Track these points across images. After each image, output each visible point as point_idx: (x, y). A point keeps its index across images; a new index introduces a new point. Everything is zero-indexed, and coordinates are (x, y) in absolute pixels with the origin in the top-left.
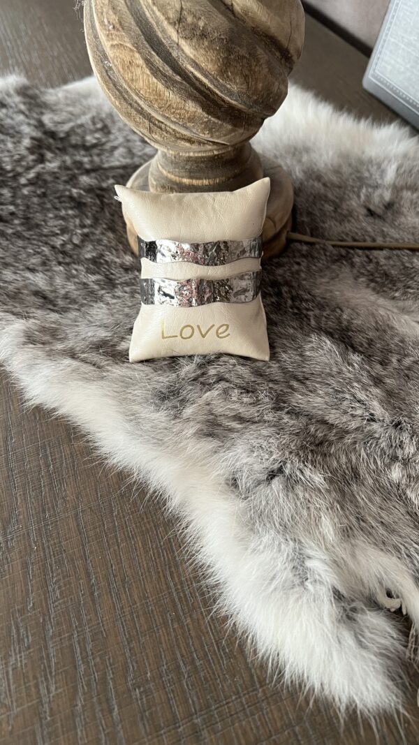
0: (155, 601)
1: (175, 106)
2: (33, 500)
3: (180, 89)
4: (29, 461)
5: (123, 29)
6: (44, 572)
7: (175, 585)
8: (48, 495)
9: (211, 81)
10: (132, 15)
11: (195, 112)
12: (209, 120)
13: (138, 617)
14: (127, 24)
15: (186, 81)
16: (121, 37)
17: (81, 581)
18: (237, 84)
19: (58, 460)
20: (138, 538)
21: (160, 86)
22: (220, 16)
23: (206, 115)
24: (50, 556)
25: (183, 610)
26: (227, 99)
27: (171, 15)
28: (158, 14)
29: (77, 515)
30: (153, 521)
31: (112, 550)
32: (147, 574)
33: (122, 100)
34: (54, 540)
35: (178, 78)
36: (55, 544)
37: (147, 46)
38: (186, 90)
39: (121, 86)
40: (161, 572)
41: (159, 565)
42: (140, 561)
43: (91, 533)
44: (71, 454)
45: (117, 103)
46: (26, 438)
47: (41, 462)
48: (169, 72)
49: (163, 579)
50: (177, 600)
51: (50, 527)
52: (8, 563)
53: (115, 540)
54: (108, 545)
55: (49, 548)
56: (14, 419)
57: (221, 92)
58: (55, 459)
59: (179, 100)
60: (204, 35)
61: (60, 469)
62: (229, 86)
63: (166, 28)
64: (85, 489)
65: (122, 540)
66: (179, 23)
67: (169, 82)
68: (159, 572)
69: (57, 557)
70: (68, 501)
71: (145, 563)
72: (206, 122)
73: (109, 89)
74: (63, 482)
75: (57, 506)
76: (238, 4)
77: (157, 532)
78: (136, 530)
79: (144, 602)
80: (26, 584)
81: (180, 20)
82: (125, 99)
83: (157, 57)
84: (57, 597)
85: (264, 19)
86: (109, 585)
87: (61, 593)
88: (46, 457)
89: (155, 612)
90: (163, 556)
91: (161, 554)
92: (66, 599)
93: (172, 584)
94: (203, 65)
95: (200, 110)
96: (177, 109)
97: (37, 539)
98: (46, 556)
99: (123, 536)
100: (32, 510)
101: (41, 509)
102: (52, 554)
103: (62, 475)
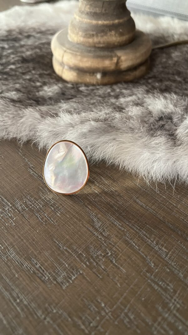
6: (143, 240)
8: (107, 197)
17: (172, 236)
20: (185, 199)
24: (139, 230)
29: (135, 202)
31: (174, 211)
34: (133, 220)
36: (136, 222)
43: (154, 207)
52: (114, 246)
53: (172, 206)
54: (170, 209)
55: (133, 226)
61: (102, 181)
65: (175, 204)
69: (144, 229)
70: (123, 196)
75: (118, 201)
80: (138, 254)
84: (166, 252)
87: (165, 248)
92: (172, 250)
97: (122, 224)
98: (135, 231)
99: (174, 201)
100: (103, 209)
101: (108, 206)
102: (139, 228)
103: (107, 184)
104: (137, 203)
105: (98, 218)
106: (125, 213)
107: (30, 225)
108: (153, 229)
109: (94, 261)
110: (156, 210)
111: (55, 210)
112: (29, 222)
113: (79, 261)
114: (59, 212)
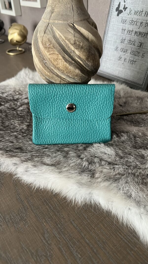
0: (120, 246)
1: (72, 71)
2: (50, 222)
3: (74, 66)
4: (42, 207)
5: (54, 48)
6: (69, 249)
7: (124, 237)
8: (56, 218)
9: (83, 62)
10: (58, 44)
11: (78, 73)
12: (82, 75)
13: (116, 254)
14: (56, 47)
15: (76, 63)
16: (53, 51)
17: (86, 248)
18: (91, 62)
19: (53, 204)
20: (100, 224)
21: (68, 65)
22: (86, 42)
23: (81, 74)
24: (69, 242)
25: (132, 246)
26: (87, 68)
27: (72, 42)
28: (67, 42)
29: (71, 223)
30: (102, 216)
31: (92, 231)
32: (111, 236)
33: (51, 73)
34: (67, 235)
35: (73, 62)
36: (68, 236)
37: (63, 52)
38: (76, 66)
39: (50, 68)
40: (116, 234)
41: (113, 231)
42: (106, 232)
43: (81, 228)
44: (57, 201)
45: (49, 74)
46: (36, 199)
47: (47, 207)
48: (70, 60)
49: (118, 236)
50: (127, 242)
51: (63, 230)
52: (52, 250)
53: (92, 228)
54: (90, 230)
55: (66, 238)
56: (27, 194)
57: (86, 66)
58: (52, 204)
59: (73, 69)
60: (82, 48)
61: (56, 207)
62: (89, 63)
63: (70, 46)
64: (70, 212)
65: (94, 227)
66: (74, 44)
67: (70, 63)
68: (115, 234)
69: (72, 241)
70: (65, 218)
71: (108, 232)
72: (81, 76)
73: (45, 70)
74: (60, 212)
75: (61, 221)
76: (90, 39)
77: (106, 220)
78: (98, 221)
79: (115, 247)
80: (64, 257)
81: (75, 44)
82: (52, 72)
83: (67, 56)
84: (80, 257)
85: (97, 43)
86: (98, 245)
87: (81, 255)
88: (47, 204)
89: (122, 250)
90: (113, 227)
91: (112, 227)
92: (84, 257)
93: (122, 237)
94: (82, 57)
95: (80, 72)
96: (72, 72)
97: (60, 237)
98: (67, 242)
99: (94, 225)
100: (52, 226)
101: (55, 224)
102: (69, 240)
103: (58, 209)
104: (72, 224)
105: (48, 232)
106: (64, 230)
107: (10, 232)
108: (76, 242)
109: (39, 258)
110: (82, 230)
111: (25, 223)
112: (10, 230)
113: (31, 257)
114: (27, 225)
